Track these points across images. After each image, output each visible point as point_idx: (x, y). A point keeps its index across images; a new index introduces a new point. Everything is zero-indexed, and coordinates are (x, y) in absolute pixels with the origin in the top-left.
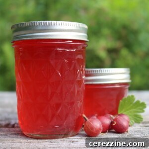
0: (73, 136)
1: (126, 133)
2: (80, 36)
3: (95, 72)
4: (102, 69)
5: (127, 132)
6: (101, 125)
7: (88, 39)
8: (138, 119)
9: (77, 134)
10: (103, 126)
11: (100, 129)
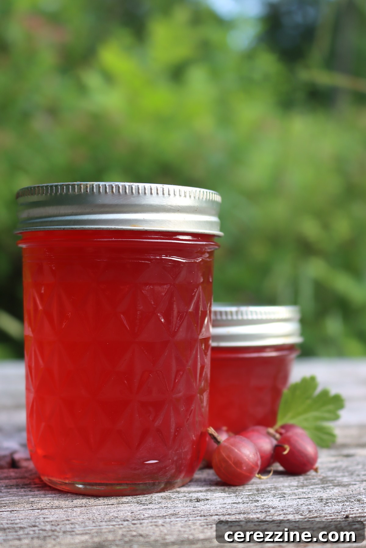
0: (183, 486)
1: (312, 473)
2: (199, 223)
3: (224, 317)
4: (244, 309)
5: (316, 470)
6: (259, 457)
7: (221, 230)
8: (325, 437)
9: (191, 481)
10: (262, 457)
11: (257, 465)
